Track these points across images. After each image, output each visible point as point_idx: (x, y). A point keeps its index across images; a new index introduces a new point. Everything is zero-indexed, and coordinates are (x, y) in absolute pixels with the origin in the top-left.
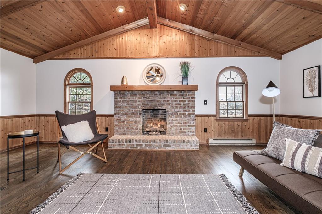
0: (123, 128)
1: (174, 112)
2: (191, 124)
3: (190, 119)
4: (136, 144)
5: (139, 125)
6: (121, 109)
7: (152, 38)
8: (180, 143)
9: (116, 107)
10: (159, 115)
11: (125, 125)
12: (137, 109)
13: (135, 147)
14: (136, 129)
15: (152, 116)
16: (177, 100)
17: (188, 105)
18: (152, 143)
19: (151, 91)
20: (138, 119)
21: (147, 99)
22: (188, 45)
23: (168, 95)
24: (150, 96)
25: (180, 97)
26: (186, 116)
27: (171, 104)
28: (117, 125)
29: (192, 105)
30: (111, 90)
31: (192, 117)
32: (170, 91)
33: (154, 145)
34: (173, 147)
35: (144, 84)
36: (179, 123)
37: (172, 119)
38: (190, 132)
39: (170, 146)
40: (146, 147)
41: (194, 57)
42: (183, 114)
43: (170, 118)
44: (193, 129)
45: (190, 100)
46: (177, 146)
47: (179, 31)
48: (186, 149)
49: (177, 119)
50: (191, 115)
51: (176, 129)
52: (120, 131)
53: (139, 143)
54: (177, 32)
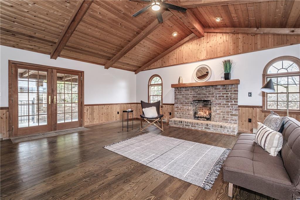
0: (180, 114)
1: (217, 103)
2: (233, 114)
3: (232, 109)
4: (185, 125)
5: (191, 112)
6: (179, 100)
7: (200, 45)
8: (218, 127)
9: (175, 99)
10: (209, 105)
11: (181, 111)
12: (189, 100)
13: (185, 126)
14: (189, 114)
15: (203, 106)
16: (220, 93)
17: (231, 97)
18: (196, 125)
19: (199, 86)
20: (189, 107)
21: (196, 92)
22: (232, 44)
23: (213, 89)
24: (198, 90)
25: (223, 90)
26: (228, 106)
27: (215, 97)
28: (176, 111)
29: (234, 96)
30: (172, 87)
31: (235, 107)
32: (214, 85)
33: (198, 127)
34: (213, 130)
35: (195, 82)
36: (222, 112)
37: (216, 109)
38: (232, 120)
39: (210, 129)
40: (192, 127)
41: (238, 54)
42: (226, 104)
43: (214, 107)
44: (235, 118)
45: (233, 92)
46: (216, 130)
47: (224, 34)
48: (223, 133)
49: (220, 109)
50: (233, 106)
51: (220, 117)
52: (178, 115)
53: (187, 124)
54: (222, 35)
